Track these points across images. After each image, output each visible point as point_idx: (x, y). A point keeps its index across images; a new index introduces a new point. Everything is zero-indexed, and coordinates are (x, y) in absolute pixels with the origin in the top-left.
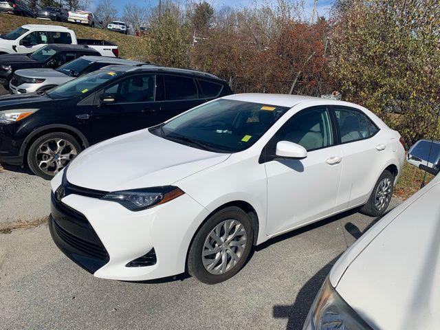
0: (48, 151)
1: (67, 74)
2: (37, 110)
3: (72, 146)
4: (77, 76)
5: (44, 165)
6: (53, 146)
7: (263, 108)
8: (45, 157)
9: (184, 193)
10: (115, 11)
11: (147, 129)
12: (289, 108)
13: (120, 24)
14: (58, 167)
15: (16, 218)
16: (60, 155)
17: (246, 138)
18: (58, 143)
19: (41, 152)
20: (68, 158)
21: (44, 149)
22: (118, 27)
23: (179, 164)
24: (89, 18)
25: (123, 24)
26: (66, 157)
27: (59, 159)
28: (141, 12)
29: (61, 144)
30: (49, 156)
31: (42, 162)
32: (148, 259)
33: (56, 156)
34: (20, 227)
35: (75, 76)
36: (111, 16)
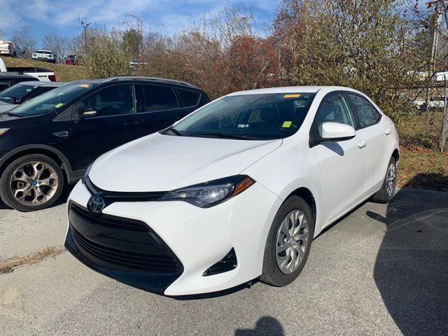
0: (24, 177)
1: (7, 101)
2: (7, 129)
3: (51, 169)
4: (20, 103)
5: (20, 194)
6: (29, 171)
7: (286, 96)
8: (21, 185)
9: (254, 182)
10: (33, 43)
11: (157, 133)
12: (315, 94)
13: (46, 53)
14: (37, 195)
15: (11, 255)
16: (38, 180)
17: (287, 124)
18: (35, 167)
19: (16, 179)
20: (48, 184)
21: (19, 175)
22: (45, 56)
23: (227, 157)
24: (9, 48)
25: (50, 53)
26: (45, 182)
27: (38, 185)
28: (63, 42)
29: (39, 167)
30: (25, 183)
31: (17, 191)
32: (228, 263)
33: (33, 183)
34: (21, 263)
35: (17, 103)
36: (29, 48)
